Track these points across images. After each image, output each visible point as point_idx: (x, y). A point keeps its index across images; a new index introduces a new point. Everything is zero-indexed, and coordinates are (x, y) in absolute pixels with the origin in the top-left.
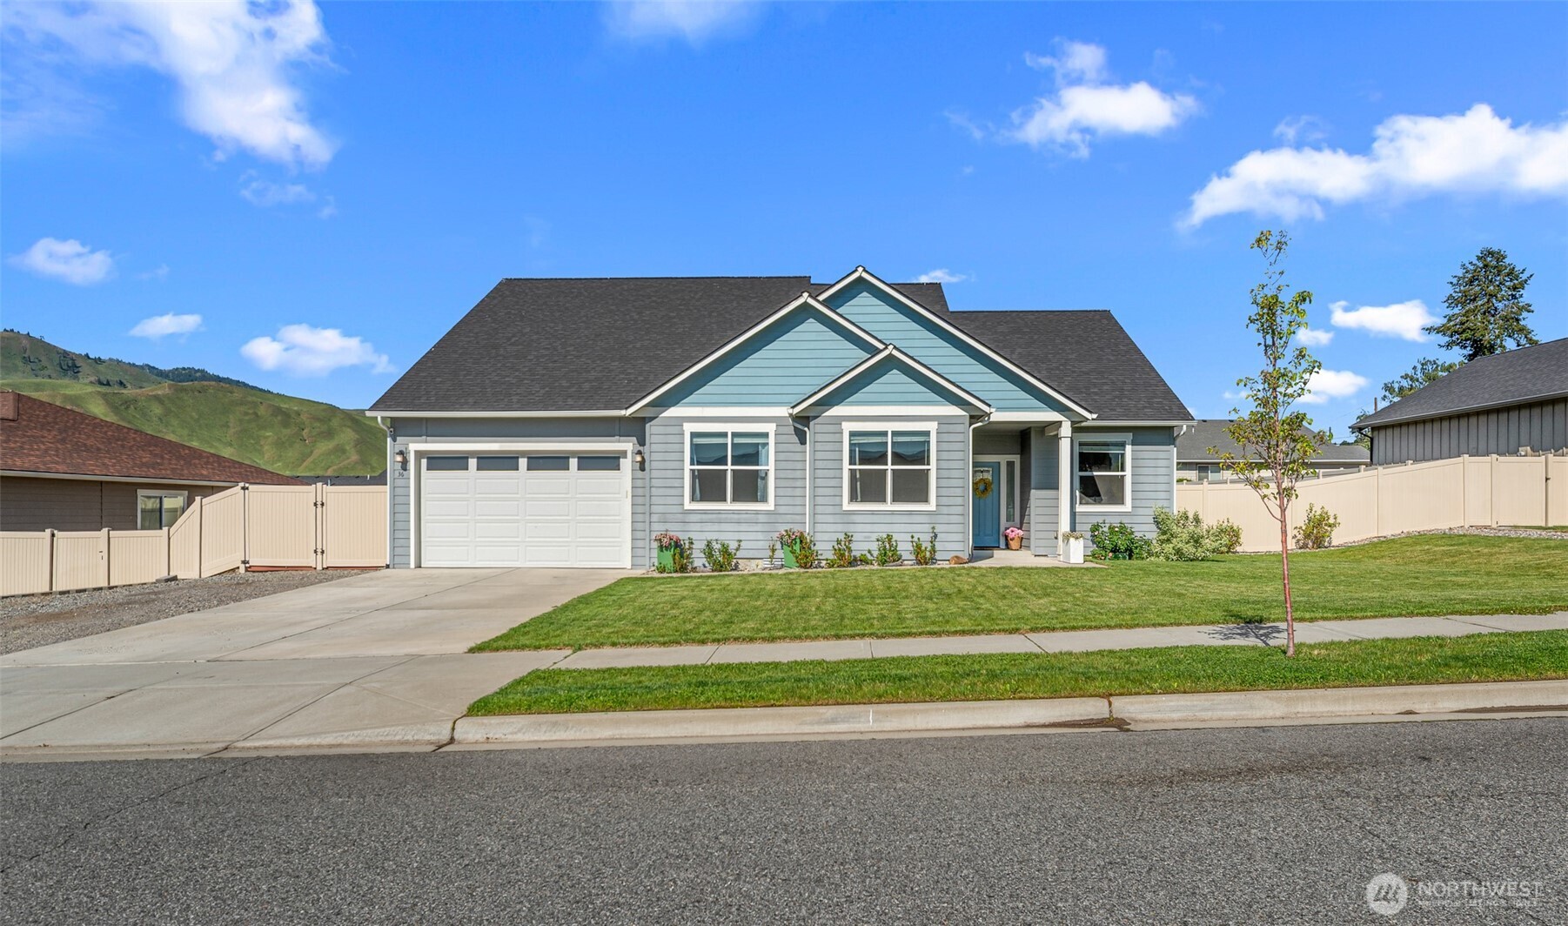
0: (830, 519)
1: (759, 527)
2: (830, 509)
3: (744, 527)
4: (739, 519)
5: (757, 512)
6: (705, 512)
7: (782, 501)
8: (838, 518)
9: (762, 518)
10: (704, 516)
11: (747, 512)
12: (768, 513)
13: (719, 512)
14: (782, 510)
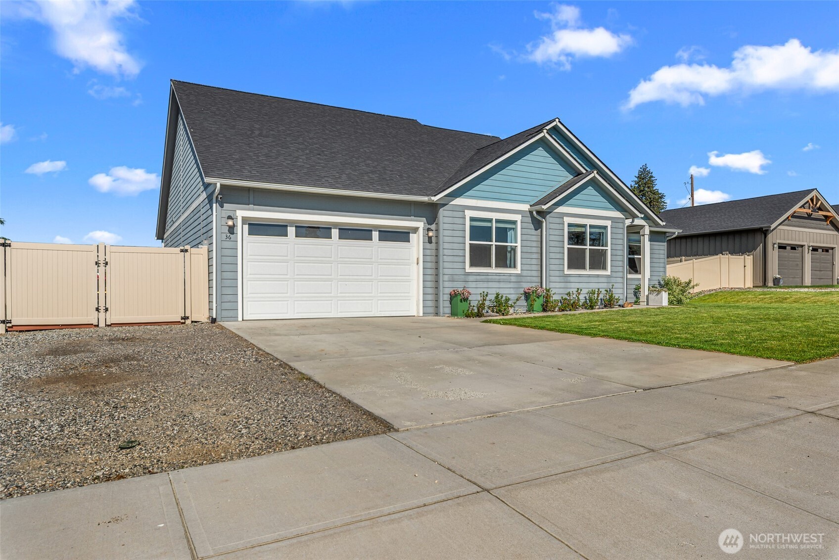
0: (557, 279)
1: (512, 285)
2: (557, 273)
3: (502, 285)
4: (500, 279)
5: (510, 275)
6: (479, 274)
7: (525, 267)
8: (561, 279)
9: (513, 279)
10: (478, 277)
11: (504, 275)
12: (517, 275)
13: (487, 274)
14: (525, 273)
